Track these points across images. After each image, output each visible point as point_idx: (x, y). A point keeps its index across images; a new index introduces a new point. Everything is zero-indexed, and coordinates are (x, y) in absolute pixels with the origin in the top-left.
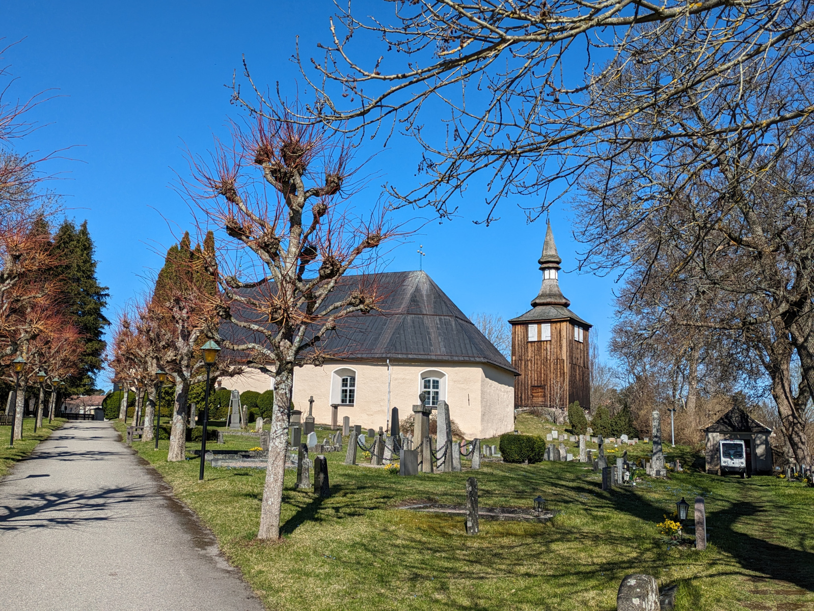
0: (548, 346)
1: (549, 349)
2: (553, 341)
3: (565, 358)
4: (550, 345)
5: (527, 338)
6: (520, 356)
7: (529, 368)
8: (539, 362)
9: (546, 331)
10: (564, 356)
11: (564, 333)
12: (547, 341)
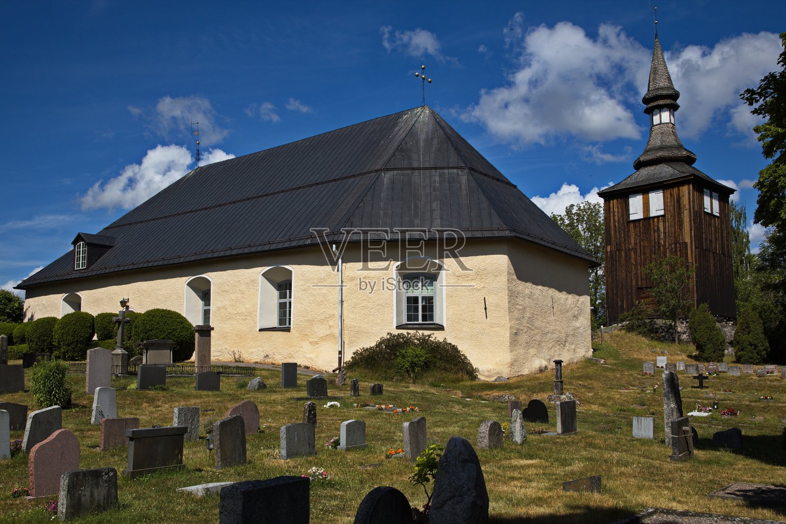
0: (661, 224)
1: (662, 229)
2: (668, 216)
3: (688, 240)
4: (664, 222)
5: (629, 215)
6: (618, 245)
7: (633, 261)
8: (648, 251)
9: (657, 202)
10: (687, 237)
11: (685, 201)
12: (658, 217)
